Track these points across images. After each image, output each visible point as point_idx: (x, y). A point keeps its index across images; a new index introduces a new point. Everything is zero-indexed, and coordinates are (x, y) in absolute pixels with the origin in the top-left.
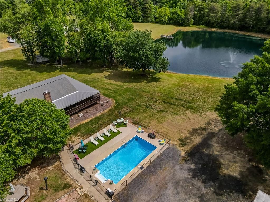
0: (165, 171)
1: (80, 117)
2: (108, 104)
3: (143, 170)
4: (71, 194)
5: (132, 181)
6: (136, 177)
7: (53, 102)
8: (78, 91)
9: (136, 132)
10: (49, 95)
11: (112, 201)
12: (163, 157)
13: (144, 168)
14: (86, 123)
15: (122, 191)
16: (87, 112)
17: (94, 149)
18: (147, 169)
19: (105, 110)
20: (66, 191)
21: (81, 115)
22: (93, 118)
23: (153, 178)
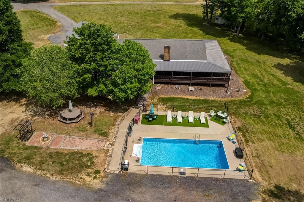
0: (204, 198)
1: (188, 90)
2: (236, 93)
3: (181, 175)
4: (101, 142)
5: (157, 175)
6: (165, 176)
7: (170, 60)
8: (207, 61)
9: (227, 138)
10: (169, 51)
11: (119, 173)
12: (221, 184)
13: (185, 174)
14: (187, 99)
15: (138, 174)
16: (201, 89)
17: (161, 124)
18: (186, 178)
19: (225, 98)
20: (101, 137)
21: (191, 88)
22: (201, 98)
23: (180, 191)
